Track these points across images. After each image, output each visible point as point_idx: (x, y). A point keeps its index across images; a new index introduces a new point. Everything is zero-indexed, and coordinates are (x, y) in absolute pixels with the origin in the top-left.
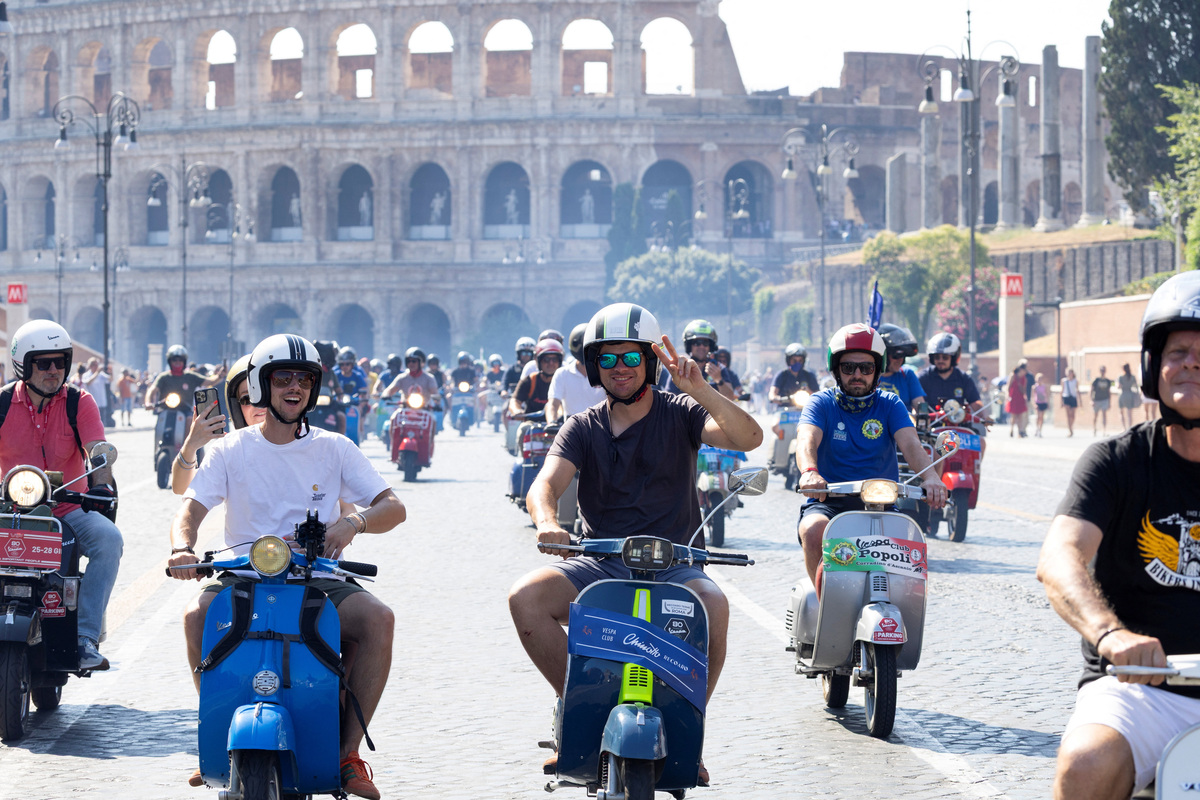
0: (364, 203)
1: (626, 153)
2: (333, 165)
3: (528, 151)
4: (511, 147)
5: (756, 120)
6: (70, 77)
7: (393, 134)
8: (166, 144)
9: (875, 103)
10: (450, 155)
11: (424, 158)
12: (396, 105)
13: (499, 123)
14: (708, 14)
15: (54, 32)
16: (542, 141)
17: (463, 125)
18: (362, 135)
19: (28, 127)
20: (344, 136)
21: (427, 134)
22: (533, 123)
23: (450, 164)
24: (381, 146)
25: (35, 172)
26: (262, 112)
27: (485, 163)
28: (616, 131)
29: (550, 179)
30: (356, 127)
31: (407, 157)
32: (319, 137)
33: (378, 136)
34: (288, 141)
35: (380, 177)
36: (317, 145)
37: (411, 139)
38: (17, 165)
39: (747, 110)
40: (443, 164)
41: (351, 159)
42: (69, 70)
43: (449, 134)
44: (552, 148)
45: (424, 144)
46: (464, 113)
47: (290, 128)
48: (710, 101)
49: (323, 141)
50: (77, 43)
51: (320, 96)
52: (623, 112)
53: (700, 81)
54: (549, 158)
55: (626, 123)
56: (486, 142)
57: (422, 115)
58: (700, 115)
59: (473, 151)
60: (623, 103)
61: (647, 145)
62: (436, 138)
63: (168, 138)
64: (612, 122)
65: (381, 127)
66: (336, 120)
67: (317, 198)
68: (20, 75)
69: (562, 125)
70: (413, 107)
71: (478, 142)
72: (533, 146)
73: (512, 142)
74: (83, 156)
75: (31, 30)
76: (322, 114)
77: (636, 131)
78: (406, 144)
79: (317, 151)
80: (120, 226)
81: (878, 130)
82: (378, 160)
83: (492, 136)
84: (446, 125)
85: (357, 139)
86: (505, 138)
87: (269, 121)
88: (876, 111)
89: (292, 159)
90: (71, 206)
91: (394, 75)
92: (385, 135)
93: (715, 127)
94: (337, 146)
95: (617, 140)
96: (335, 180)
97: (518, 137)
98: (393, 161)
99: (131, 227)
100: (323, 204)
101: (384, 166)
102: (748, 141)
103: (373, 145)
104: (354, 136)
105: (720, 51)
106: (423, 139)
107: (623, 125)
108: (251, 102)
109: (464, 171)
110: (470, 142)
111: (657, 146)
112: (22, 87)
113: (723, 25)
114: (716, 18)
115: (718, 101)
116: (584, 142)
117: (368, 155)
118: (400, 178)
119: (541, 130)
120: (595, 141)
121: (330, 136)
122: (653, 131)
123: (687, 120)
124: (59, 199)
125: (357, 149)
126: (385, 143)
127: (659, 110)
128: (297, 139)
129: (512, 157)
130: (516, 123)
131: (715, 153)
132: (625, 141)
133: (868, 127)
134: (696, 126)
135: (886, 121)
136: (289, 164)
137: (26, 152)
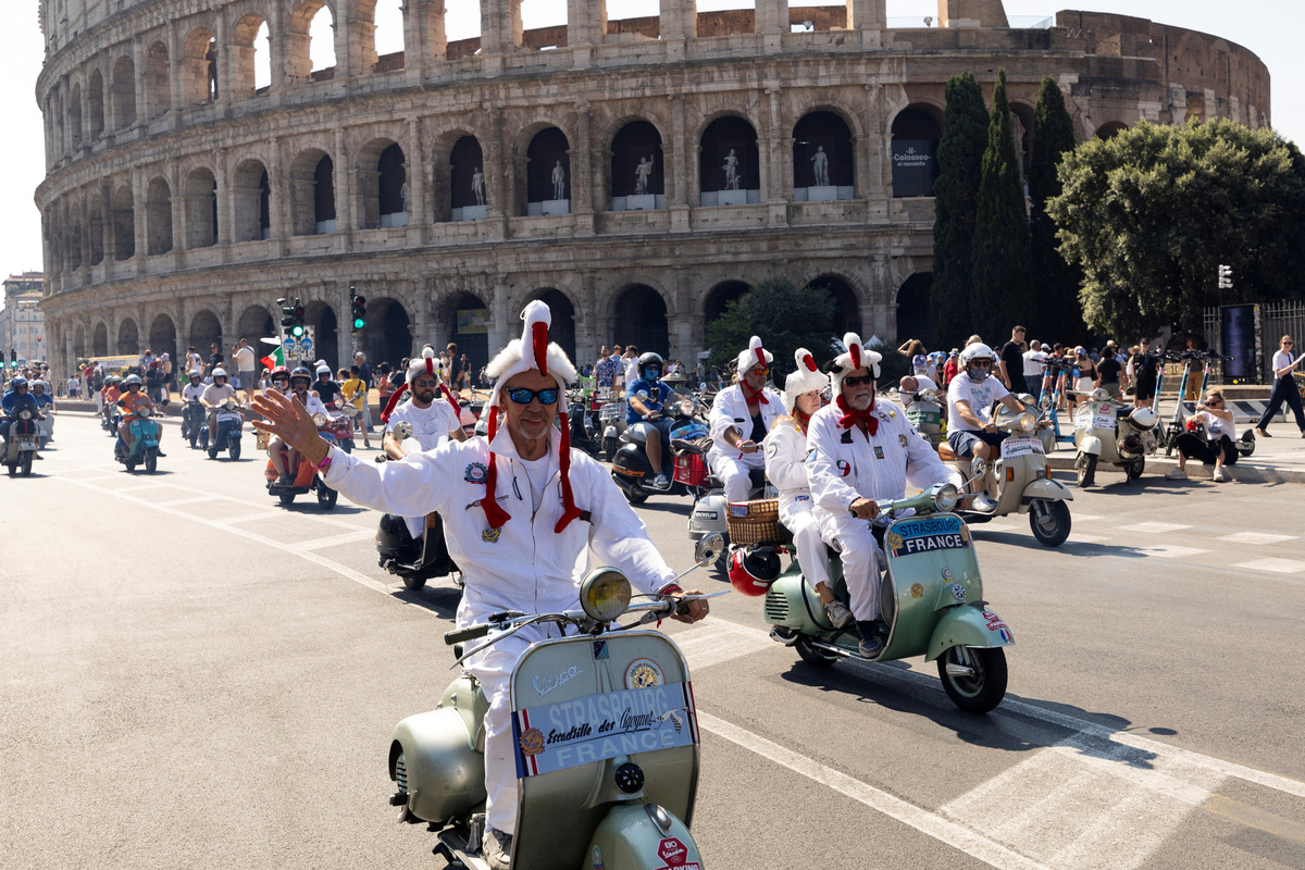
0: (557, 173)
1: (872, 96)
2: (520, 126)
3: (754, 97)
4: (733, 92)
5: (1025, 54)
6: (227, 56)
7: (591, 84)
8: (328, 117)
9: (1118, 53)
10: (660, 106)
11: (629, 113)
12: (593, 51)
13: (720, 63)
15: (209, 10)
16: (772, 84)
17: (676, 69)
18: (554, 89)
19: (188, 117)
20: (533, 91)
21: (633, 82)
22: (760, 63)
23: (660, 118)
24: (578, 100)
25: (195, 164)
26: (436, 71)
27: (703, 113)
28: (861, 69)
29: (781, 129)
30: (546, 78)
31: (608, 113)
32: (502, 94)
33: (573, 87)
34: (466, 101)
35: (576, 138)
36: (500, 104)
37: (612, 89)
38: (178, 159)
39: (1009, 44)
40: (652, 118)
41: (541, 117)
42: (226, 50)
43: (658, 80)
44: (784, 90)
45: (628, 94)
46: (675, 54)
47: (468, 87)
48: (969, 31)
49: (508, 98)
50: (232, 20)
51: (503, 47)
52: (867, 47)
53: (954, 9)
54: (780, 105)
55: (873, 58)
56: (703, 88)
57: (625, 62)
58: (958, 48)
59: (689, 99)
60: (867, 35)
61: (897, 86)
62: (643, 87)
63: (330, 109)
64: (856, 57)
65: (577, 76)
66: (523, 72)
67: (503, 166)
68: (179, 63)
69: (796, 63)
70: (615, 52)
71: (694, 89)
72: (761, 90)
73: (736, 86)
74: (241, 140)
75: (187, 12)
76: (505, 68)
77: (884, 68)
78: (607, 95)
79: (502, 110)
80: (283, 215)
81: (1123, 83)
82: (573, 117)
83: (711, 80)
84: (656, 70)
85: (548, 93)
86: (728, 82)
87: (445, 79)
88: (1119, 61)
89: (472, 123)
90: (232, 197)
91: (589, 16)
92: (581, 86)
93: (978, 61)
94: (525, 103)
95: (863, 80)
96: (523, 146)
97: (742, 80)
98: (591, 118)
99: (295, 215)
100: (510, 173)
101: (581, 123)
103: (567, 98)
104: (544, 89)
106: (627, 88)
107: (870, 61)
108: (422, 62)
109: (678, 125)
110: (685, 89)
111: (908, 87)
112: (182, 76)
115: (978, 34)
116: (822, 83)
117: (561, 112)
118: (601, 137)
119: (771, 71)
120: (836, 81)
121: (516, 92)
122: (903, 68)
123: (946, 54)
124: (219, 191)
125: (547, 105)
126: (580, 95)
127: (908, 45)
128: (477, 99)
129: (735, 106)
130: (740, 63)
132: (873, 80)
133: (1112, 79)
134: (955, 61)
135: (1129, 73)
136: (469, 129)
137: (185, 142)
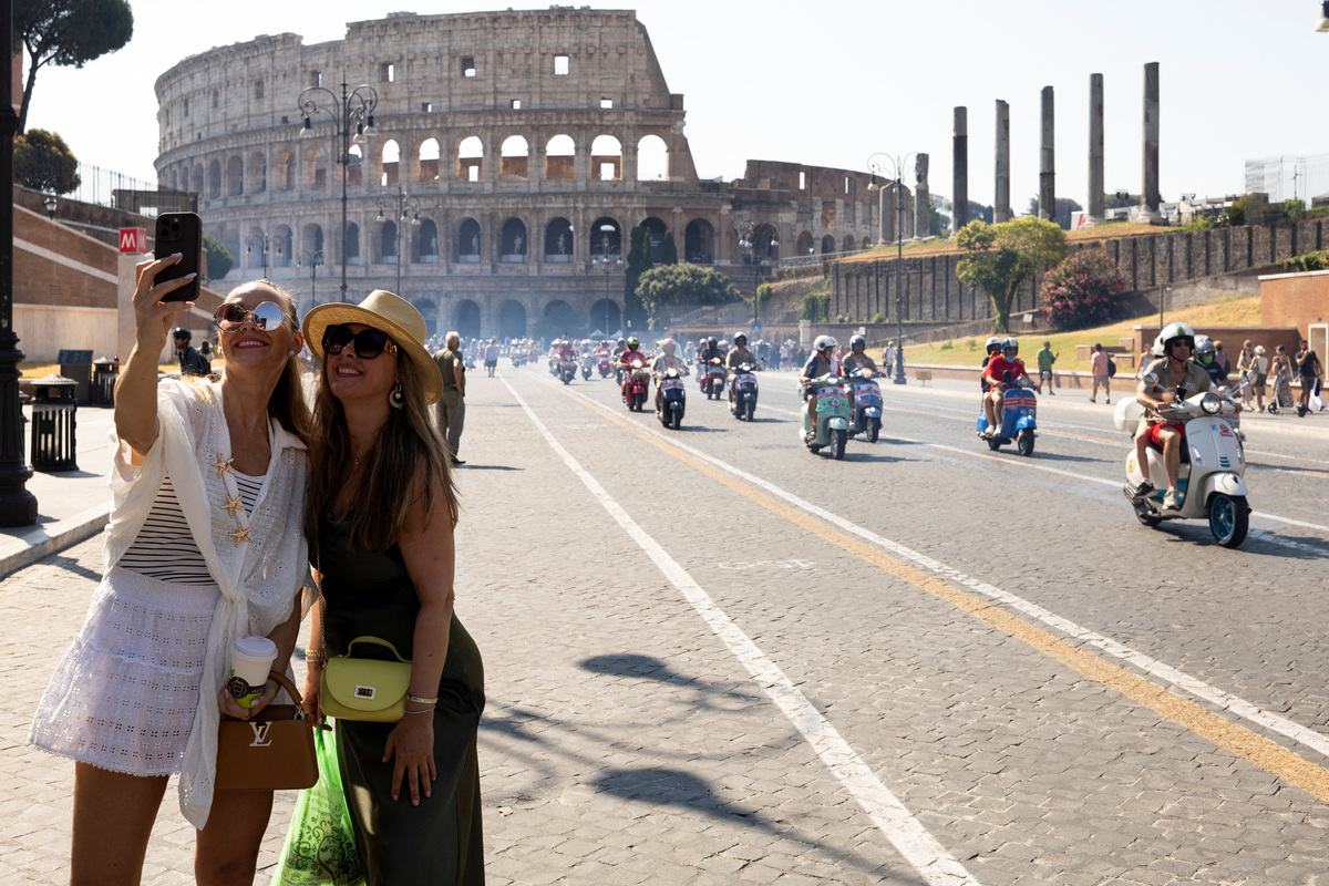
0: (474, 241)
1: (629, 213)
2: (456, 219)
3: (572, 211)
4: (562, 208)
5: (705, 195)
6: (301, 166)
7: (493, 200)
8: (358, 206)
9: (768, 188)
10: (526, 213)
11: (511, 215)
12: (494, 183)
13: (556, 194)
14: (676, 133)
15: (291, 140)
16: (580, 205)
17: (534, 196)
18: (474, 201)
19: (276, 196)
20: (464, 201)
21: (513, 201)
22: (576, 195)
23: (526, 218)
24: (485, 207)
25: (280, 222)
26: (414, 187)
27: (547, 217)
28: (624, 200)
29: (584, 228)
30: (471, 196)
31: (501, 215)
32: (448, 202)
33: (483, 201)
34: (430, 204)
35: (484, 226)
36: (447, 207)
37: (503, 204)
38: (270, 218)
39: (698, 189)
40: (522, 218)
41: (467, 215)
42: (301, 163)
43: (525, 201)
44: (586, 209)
45: (511, 206)
46: (534, 188)
47: (431, 197)
48: (678, 183)
49: (451, 204)
50: (305, 148)
51: (449, 178)
52: (628, 189)
53: (672, 172)
54: (584, 216)
55: (630, 195)
56: (547, 205)
57: (509, 190)
58: (672, 191)
59: (539, 211)
60: (628, 183)
61: (641, 209)
62: (518, 203)
63: (359, 202)
64: (622, 194)
65: (487, 196)
66: (459, 192)
67: (447, 237)
68: (272, 166)
69: (592, 196)
70: (504, 184)
71: (543, 206)
72: (575, 208)
73: (563, 205)
74: (308, 213)
75: (278, 140)
76: (450, 188)
77: (635, 200)
78: (500, 206)
79: (448, 210)
80: (330, 253)
81: (770, 204)
82: (483, 215)
83: (551, 202)
84: (524, 195)
85: (471, 204)
86: (559, 203)
87: (419, 192)
88: (768, 192)
89: (433, 214)
90: (301, 242)
91: (493, 166)
92: (488, 201)
93: (681, 198)
94: (459, 207)
95: (624, 205)
96: (458, 227)
97: (566, 203)
98: (492, 216)
99: (337, 254)
100: (450, 241)
101: (487, 219)
102: (700, 207)
103: (480, 206)
104: (469, 201)
105: (683, 154)
106: (510, 204)
107: (628, 197)
108: (408, 181)
109: (534, 223)
110: (538, 206)
111: (647, 209)
112: (273, 173)
113: (686, 139)
114: (682, 135)
115: (682, 183)
116: (605, 206)
117: (477, 213)
118: (497, 226)
119: (580, 199)
120: (611, 205)
121: (455, 201)
122: (645, 200)
123: (665, 194)
124: (294, 237)
125: (471, 208)
126: (486, 206)
127: (648, 188)
128: (435, 203)
129: (563, 215)
130: (565, 195)
131: (680, 214)
132: (629, 206)
133: (764, 202)
134: (670, 198)
135: (774, 198)
136: (431, 218)
137: (275, 210)
